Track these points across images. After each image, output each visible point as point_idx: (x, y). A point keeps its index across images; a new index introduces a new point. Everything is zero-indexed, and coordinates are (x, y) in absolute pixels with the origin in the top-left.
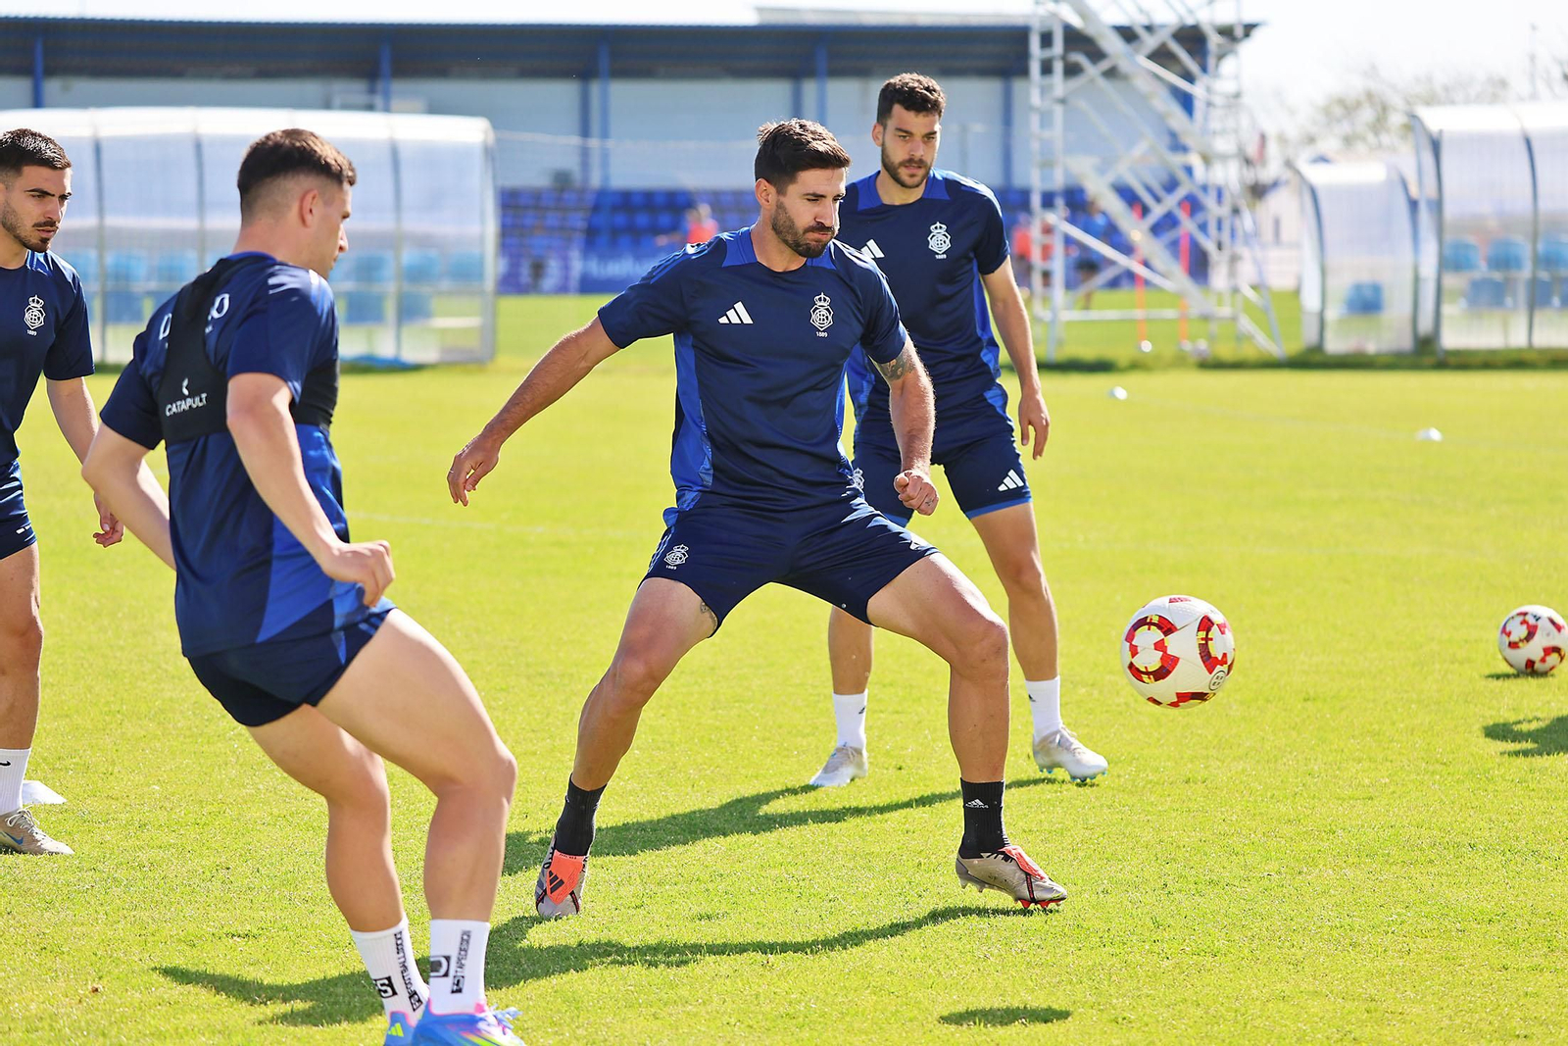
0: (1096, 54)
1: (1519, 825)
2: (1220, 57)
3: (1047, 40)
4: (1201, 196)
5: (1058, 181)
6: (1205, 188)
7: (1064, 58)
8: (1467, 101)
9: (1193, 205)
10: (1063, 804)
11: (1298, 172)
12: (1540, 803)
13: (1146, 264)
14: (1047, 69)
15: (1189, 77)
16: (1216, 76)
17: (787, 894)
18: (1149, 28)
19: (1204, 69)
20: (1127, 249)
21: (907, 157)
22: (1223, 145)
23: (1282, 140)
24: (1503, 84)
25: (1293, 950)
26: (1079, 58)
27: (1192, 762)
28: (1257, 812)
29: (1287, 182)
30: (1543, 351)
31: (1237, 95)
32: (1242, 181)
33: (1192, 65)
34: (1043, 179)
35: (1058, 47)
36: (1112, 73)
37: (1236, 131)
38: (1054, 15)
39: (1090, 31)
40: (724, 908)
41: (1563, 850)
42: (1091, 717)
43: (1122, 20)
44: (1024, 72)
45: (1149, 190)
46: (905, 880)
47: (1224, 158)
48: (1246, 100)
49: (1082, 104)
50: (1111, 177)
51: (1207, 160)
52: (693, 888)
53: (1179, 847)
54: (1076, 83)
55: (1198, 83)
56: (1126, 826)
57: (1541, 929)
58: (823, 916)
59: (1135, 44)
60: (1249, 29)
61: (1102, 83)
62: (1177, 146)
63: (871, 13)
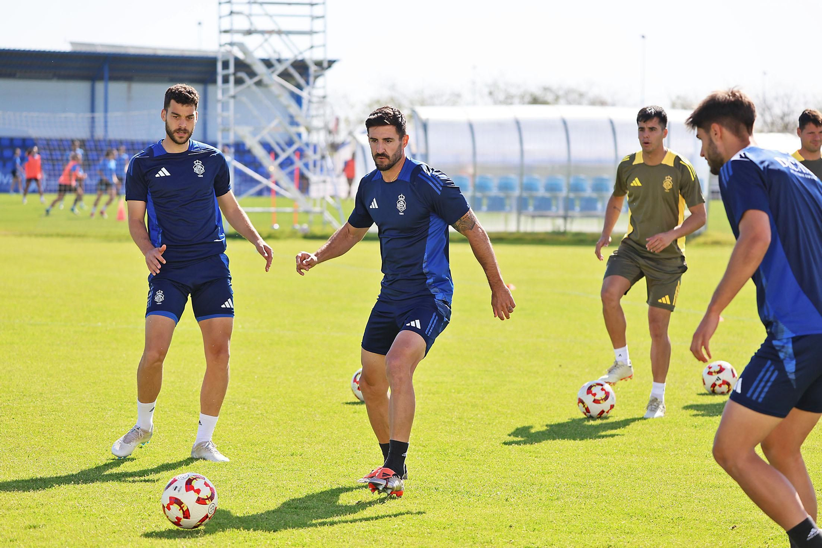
0: (252, 74)
1: (460, 478)
2: (316, 77)
3: (226, 65)
4: (305, 148)
5: (231, 139)
6: (307, 145)
7: (234, 74)
8: (442, 104)
9: (300, 153)
10: (227, 467)
11: (354, 138)
12: (471, 467)
13: (277, 183)
14: (226, 80)
15: (299, 87)
16: (313, 87)
17: (77, 515)
18: (279, 61)
19: (307, 83)
20: (267, 176)
21: (178, 128)
22: (317, 123)
23: (347, 121)
24: (459, 96)
25: (344, 543)
26: (242, 75)
27: (295, 444)
28: (328, 471)
29: (349, 143)
31: (324, 97)
32: (326, 141)
33: (302, 81)
34: (223, 138)
35: (232, 69)
36: (259, 83)
37: (324, 115)
38: (230, 52)
39: (248, 61)
40: (43, 522)
41: (482, 491)
42: (243, 421)
43: (265, 56)
44: (214, 81)
45: (278, 144)
46: (142, 507)
47: (318, 129)
48: (328, 100)
49: (244, 99)
50: (258, 138)
51: (309, 130)
52: (26, 511)
53: (287, 489)
54: (241, 88)
55: (304, 90)
56: (260, 478)
57: (470, 532)
58: (97, 526)
59: (272, 69)
60: (331, 63)
61: (254, 88)
62: (293, 123)
63: (133, 47)
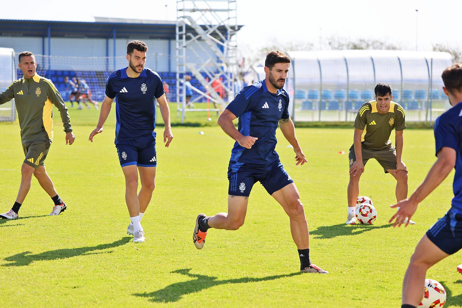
0: (195, 34)
1: (315, 260)
2: (232, 35)
3: (181, 29)
4: (226, 75)
5: (184, 71)
6: (227, 73)
7: (186, 34)
8: (302, 50)
9: (223, 78)
10: (184, 254)
11: (253, 69)
12: (321, 254)
13: (210, 95)
14: (181, 37)
15: (222, 41)
16: (230, 41)
17: (101, 280)
18: (210, 26)
19: (226, 38)
20: (205, 91)
22: (232, 61)
23: (249, 60)
24: (312, 45)
25: (250, 297)
26: (190, 34)
27: (221, 241)
28: (240, 256)
29: (250, 72)
30: (323, 122)
31: (236, 46)
32: (238, 71)
33: (223, 38)
34: (179, 70)
35: (184, 31)
36: (199, 39)
37: (236, 57)
38: (183, 21)
39: (193, 27)
40: (82, 285)
41: (327, 267)
42: (192, 228)
43: (203, 24)
44: (174, 38)
45: (210, 73)
46: (137, 276)
47: (233, 65)
48: (238, 48)
49: (191, 48)
50: (199, 70)
51: (228, 65)
52: (73, 278)
53: (217, 266)
54: (189, 42)
55: (225, 43)
56: (202, 260)
57: (320, 290)
58: (112, 287)
59: (207, 31)
60: (240, 27)
61: (197, 41)
62: (219, 61)
63: (129, 19)
